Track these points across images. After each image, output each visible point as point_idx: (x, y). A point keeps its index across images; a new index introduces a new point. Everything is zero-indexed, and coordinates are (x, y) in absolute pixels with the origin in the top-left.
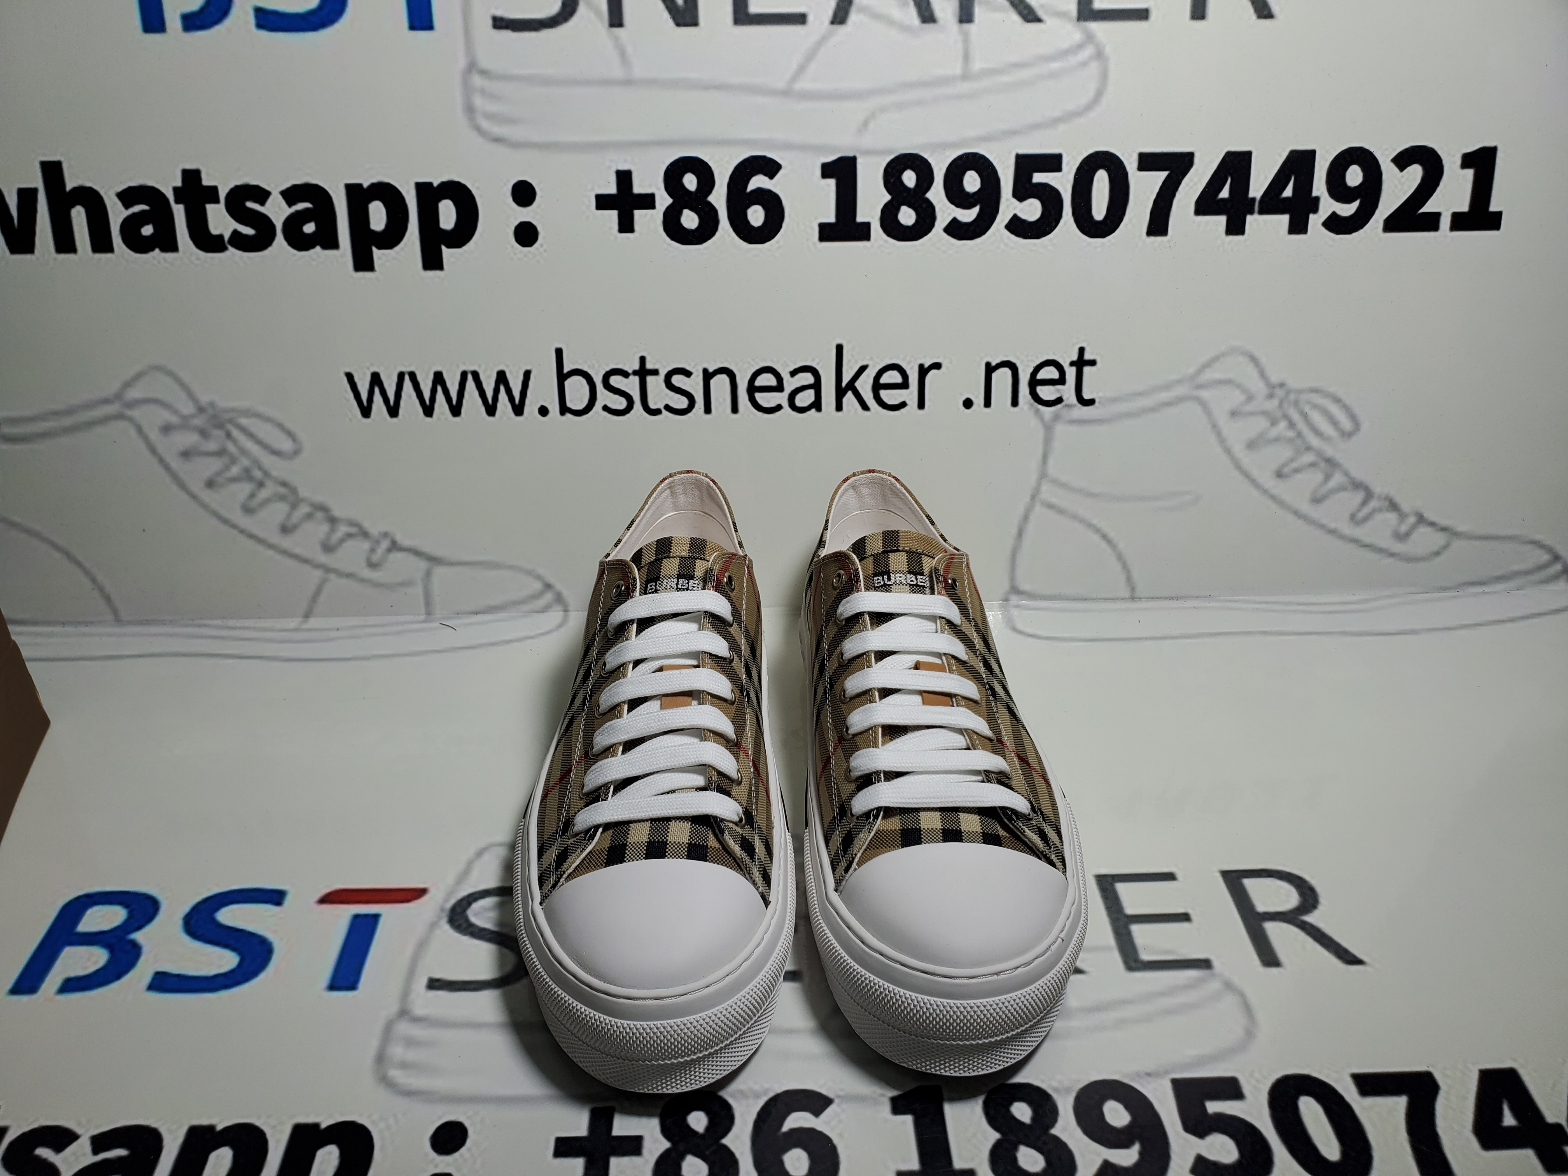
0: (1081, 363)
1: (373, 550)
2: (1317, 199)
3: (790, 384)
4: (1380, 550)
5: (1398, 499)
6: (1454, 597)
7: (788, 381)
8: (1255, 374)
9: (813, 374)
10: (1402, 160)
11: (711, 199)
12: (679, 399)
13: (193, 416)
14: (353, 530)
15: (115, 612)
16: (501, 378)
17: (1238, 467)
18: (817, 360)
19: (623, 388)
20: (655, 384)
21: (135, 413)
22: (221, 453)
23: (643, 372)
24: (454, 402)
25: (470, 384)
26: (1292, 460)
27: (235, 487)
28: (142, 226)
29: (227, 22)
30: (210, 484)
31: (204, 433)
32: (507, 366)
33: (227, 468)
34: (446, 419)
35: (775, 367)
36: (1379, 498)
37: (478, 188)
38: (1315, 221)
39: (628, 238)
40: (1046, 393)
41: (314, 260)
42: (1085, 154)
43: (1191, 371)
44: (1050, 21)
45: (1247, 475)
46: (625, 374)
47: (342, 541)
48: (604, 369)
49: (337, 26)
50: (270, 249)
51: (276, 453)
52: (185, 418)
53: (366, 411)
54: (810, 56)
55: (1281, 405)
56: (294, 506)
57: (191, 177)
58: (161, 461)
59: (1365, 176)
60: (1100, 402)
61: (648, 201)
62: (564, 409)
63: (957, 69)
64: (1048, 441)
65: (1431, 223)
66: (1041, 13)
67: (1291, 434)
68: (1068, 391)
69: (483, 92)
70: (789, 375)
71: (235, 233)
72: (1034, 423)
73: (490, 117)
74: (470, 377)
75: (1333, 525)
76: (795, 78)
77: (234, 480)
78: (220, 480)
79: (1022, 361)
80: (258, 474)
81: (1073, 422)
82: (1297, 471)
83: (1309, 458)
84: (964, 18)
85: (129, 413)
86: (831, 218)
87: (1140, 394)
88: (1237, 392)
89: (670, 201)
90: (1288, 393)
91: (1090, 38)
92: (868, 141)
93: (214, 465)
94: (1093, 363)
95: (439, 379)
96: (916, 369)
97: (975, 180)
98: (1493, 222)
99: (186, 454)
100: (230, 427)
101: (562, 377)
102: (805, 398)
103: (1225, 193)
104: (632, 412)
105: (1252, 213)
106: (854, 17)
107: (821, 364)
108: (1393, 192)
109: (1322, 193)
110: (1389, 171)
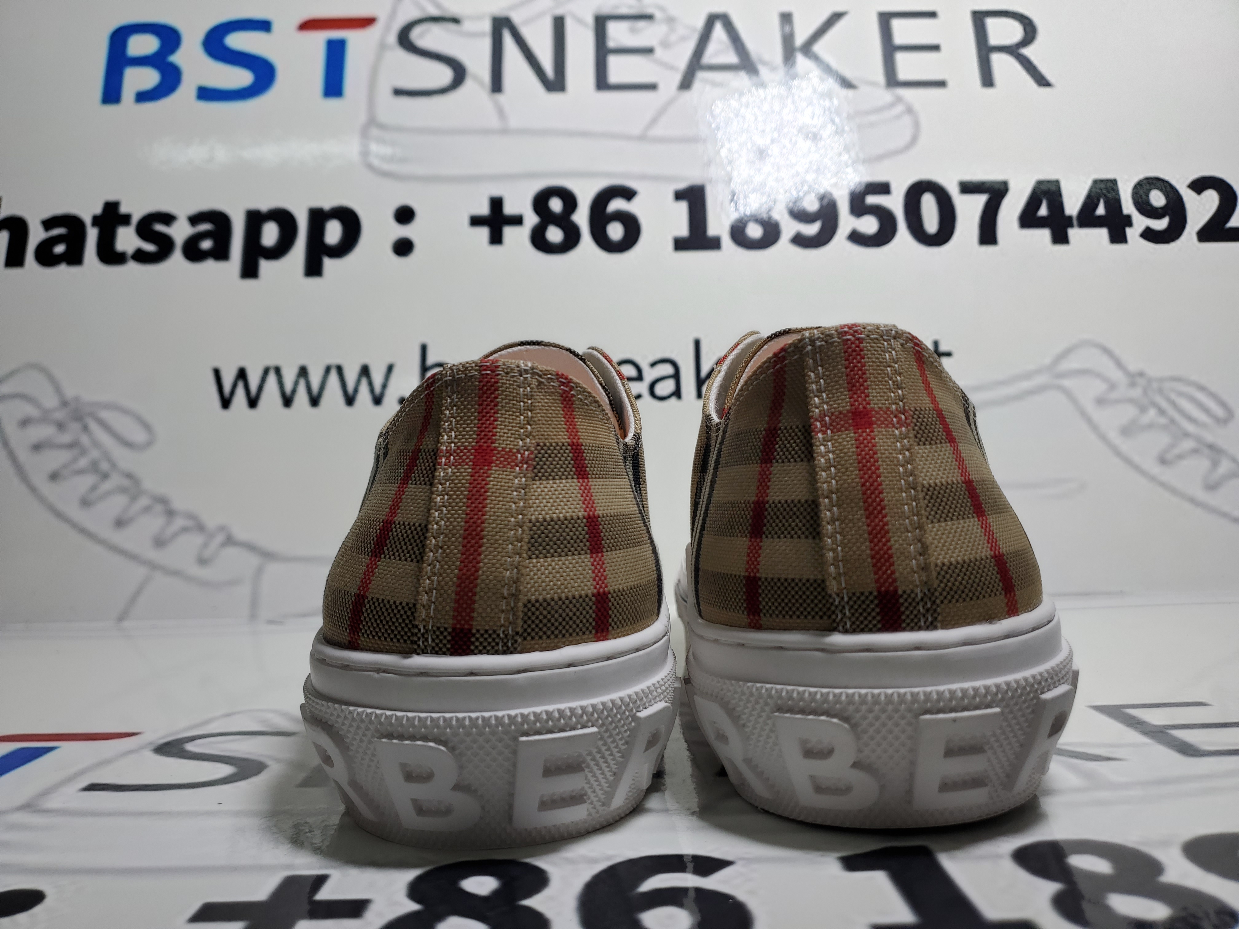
1: (205, 545)
2: (1129, 217)
3: (650, 375)
7: (648, 372)
8: (1112, 365)
9: (672, 366)
10: (1197, 187)
11: (574, 217)
13: (54, 410)
14: (189, 523)
16: (365, 371)
17: (1118, 453)
18: (676, 352)
22: (71, 446)
24: (315, 393)
25: (333, 377)
26: (1172, 446)
27: (78, 479)
28: (56, 245)
29: (173, 96)
30: (54, 476)
31: (61, 426)
32: (372, 361)
33: (75, 460)
34: (304, 409)
35: (635, 359)
37: (364, 212)
38: (1133, 233)
39: (497, 249)
42: (911, 182)
43: (1047, 361)
44: (863, 89)
45: (1128, 461)
47: (176, 535)
50: (167, 261)
51: (128, 444)
52: (46, 411)
53: (226, 403)
54: (661, 112)
55: (1145, 392)
56: (134, 498)
57: (112, 207)
58: (11, 454)
59: (1167, 199)
61: (517, 221)
66: (855, 82)
67: (1163, 420)
69: (379, 140)
70: (647, 366)
71: (139, 251)
73: (381, 157)
74: (334, 371)
76: (649, 127)
77: (80, 472)
78: (65, 472)
80: (104, 466)
82: (1180, 457)
83: (1188, 445)
86: (684, 234)
87: (1001, 381)
88: (1098, 381)
89: (537, 220)
91: (899, 100)
92: (713, 173)
93: (63, 457)
94: (949, 354)
95: (303, 372)
97: (814, 202)
99: (37, 447)
100: (89, 420)
101: (425, 369)
102: (665, 388)
103: (1043, 212)
105: (1071, 225)
106: (697, 85)
107: (679, 356)
108: (1197, 211)
109: (1133, 212)
110: (1186, 193)
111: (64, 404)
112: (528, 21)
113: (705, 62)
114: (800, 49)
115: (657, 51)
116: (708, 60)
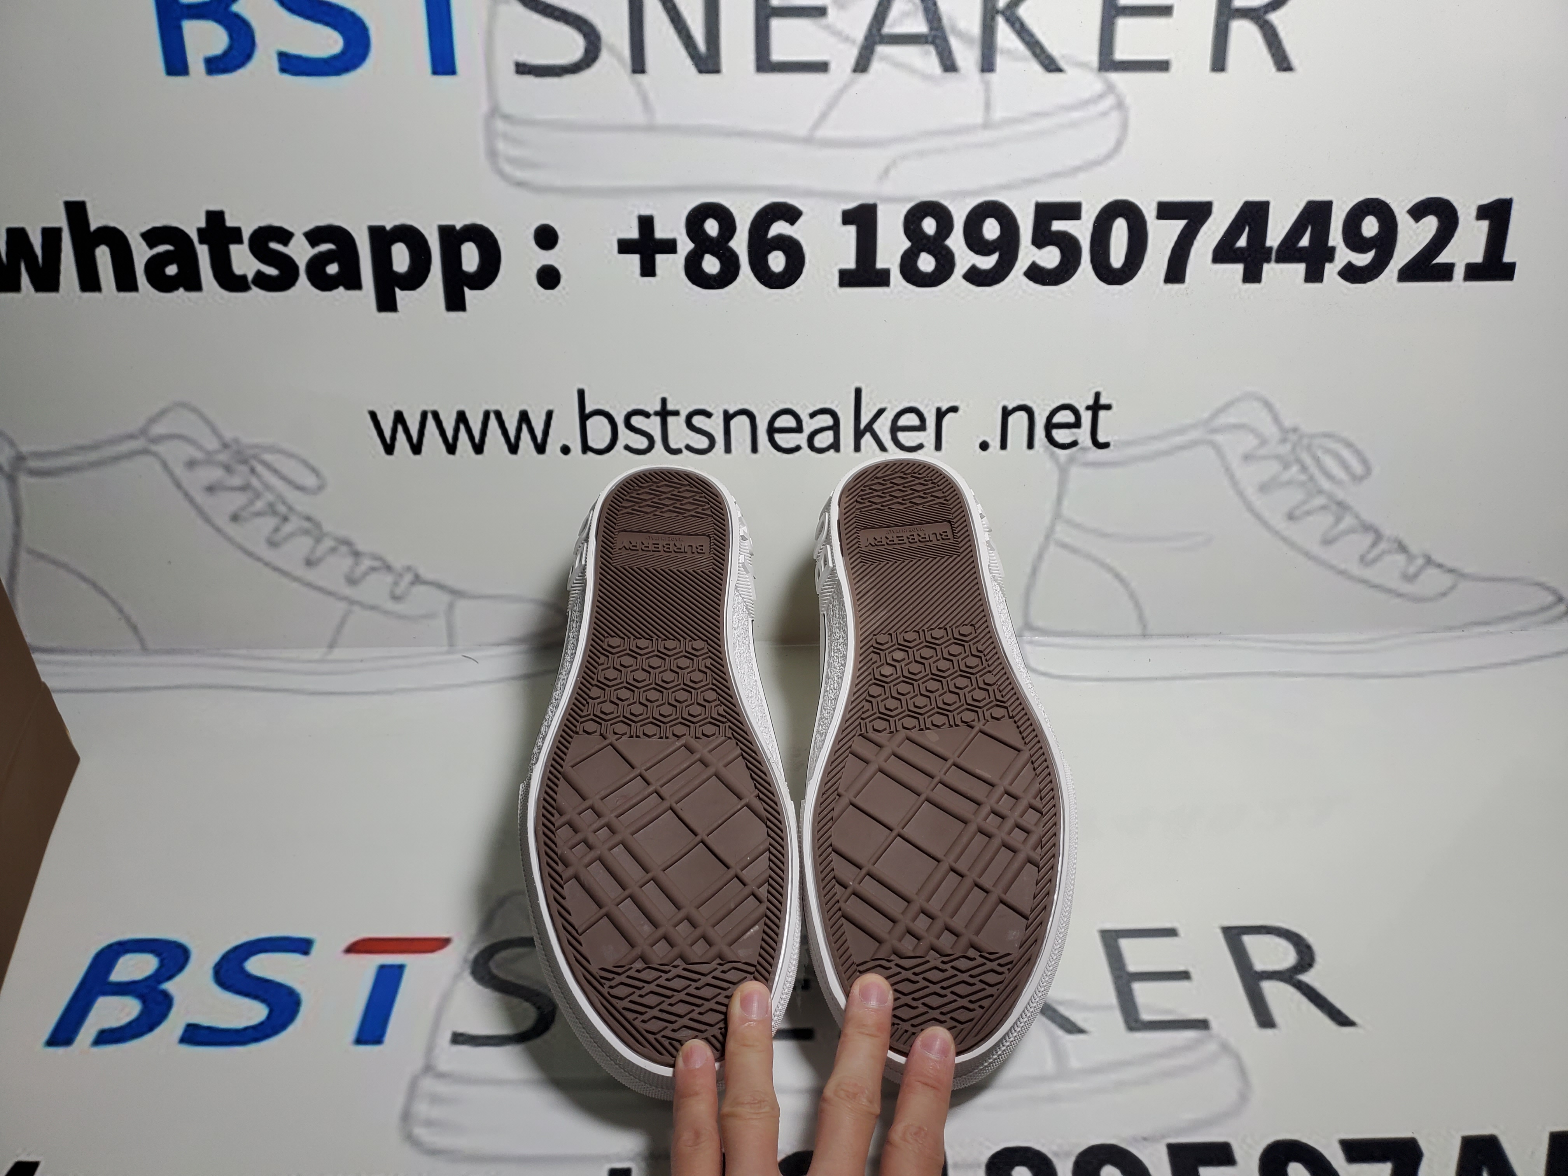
0: (1096, 407)
1: (396, 584)
2: (1333, 249)
3: (809, 426)
4: (1389, 591)
5: (1407, 541)
6: (1460, 637)
7: (807, 422)
8: (1268, 419)
9: (832, 416)
10: (1418, 212)
11: (733, 244)
12: (699, 439)
13: (217, 452)
14: (376, 564)
15: (142, 641)
16: (524, 417)
17: (1250, 508)
18: (836, 402)
19: (644, 429)
20: (676, 424)
21: (159, 448)
22: (245, 488)
24: (477, 440)
25: (493, 422)
26: (1304, 502)
27: (259, 521)
28: (167, 266)
29: (251, 66)
30: (235, 518)
31: (228, 469)
32: (530, 406)
33: (251, 503)
34: (469, 456)
35: (794, 409)
36: (1389, 540)
37: (500, 231)
38: (1331, 270)
39: (650, 282)
40: (1061, 436)
41: (337, 300)
42: (1104, 203)
43: (1206, 415)
44: (1070, 71)
45: (1258, 517)
46: (647, 415)
47: (365, 574)
48: (625, 409)
49: (361, 70)
50: (293, 289)
51: (301, 488)
52: (209, 453)
53: (389, 449)
54: (832, 105)
55: (1294, 449)
56: (318, 540)
57: (215, 218)
58: (186, 495)
59: (1380, 227)
60: (1115, 446)
61: (670, 247)
62: (586, 448)
63: (978, 118)
64: (1063, 482)
65: (1445, 273)
66: (1062, 64)
67: (1303, 477)
68: (1083, 434)
69: (506, 137)
70: (808, 417)
71: (259, 274)
72: (1049, 465)
73: (512, 161)
74: (493, 416)
75: (1343, 566)
76: (817, 125)
77: (259, 514)
78: (244, 514)
79: (1038, 406)
80: (282, 509)
81: (1087, 464)
82: (1308, 513)
83: (1320, 501)
84: (986, 67)
85: (154, 448)
86: (851, 264)
87: (1154, 438)
88: (1251, 437)
89: (691, 246)
90: (1301, 437)
91: (1111, 88)
92: (888, 188)
93: (237, 500)
94: (1108, 407)
95: (462, 417)
96: (934, 412)
97: (994, 227)
98: (1507, 272)
99: (211, 489)
100: (254, 463)
101: (584, 417)
102: (824, 440)
103: (1242, 242)
104: (653, 451)
105: (1268, 261)
106: (876, 66)
107: (840, 406)
108: (1408, 242)
109: (1338, 243)
110: (1404, 220)
113: (887, 30)
114: (1003, 13)
115: (831, 11)
116: (891, 26)
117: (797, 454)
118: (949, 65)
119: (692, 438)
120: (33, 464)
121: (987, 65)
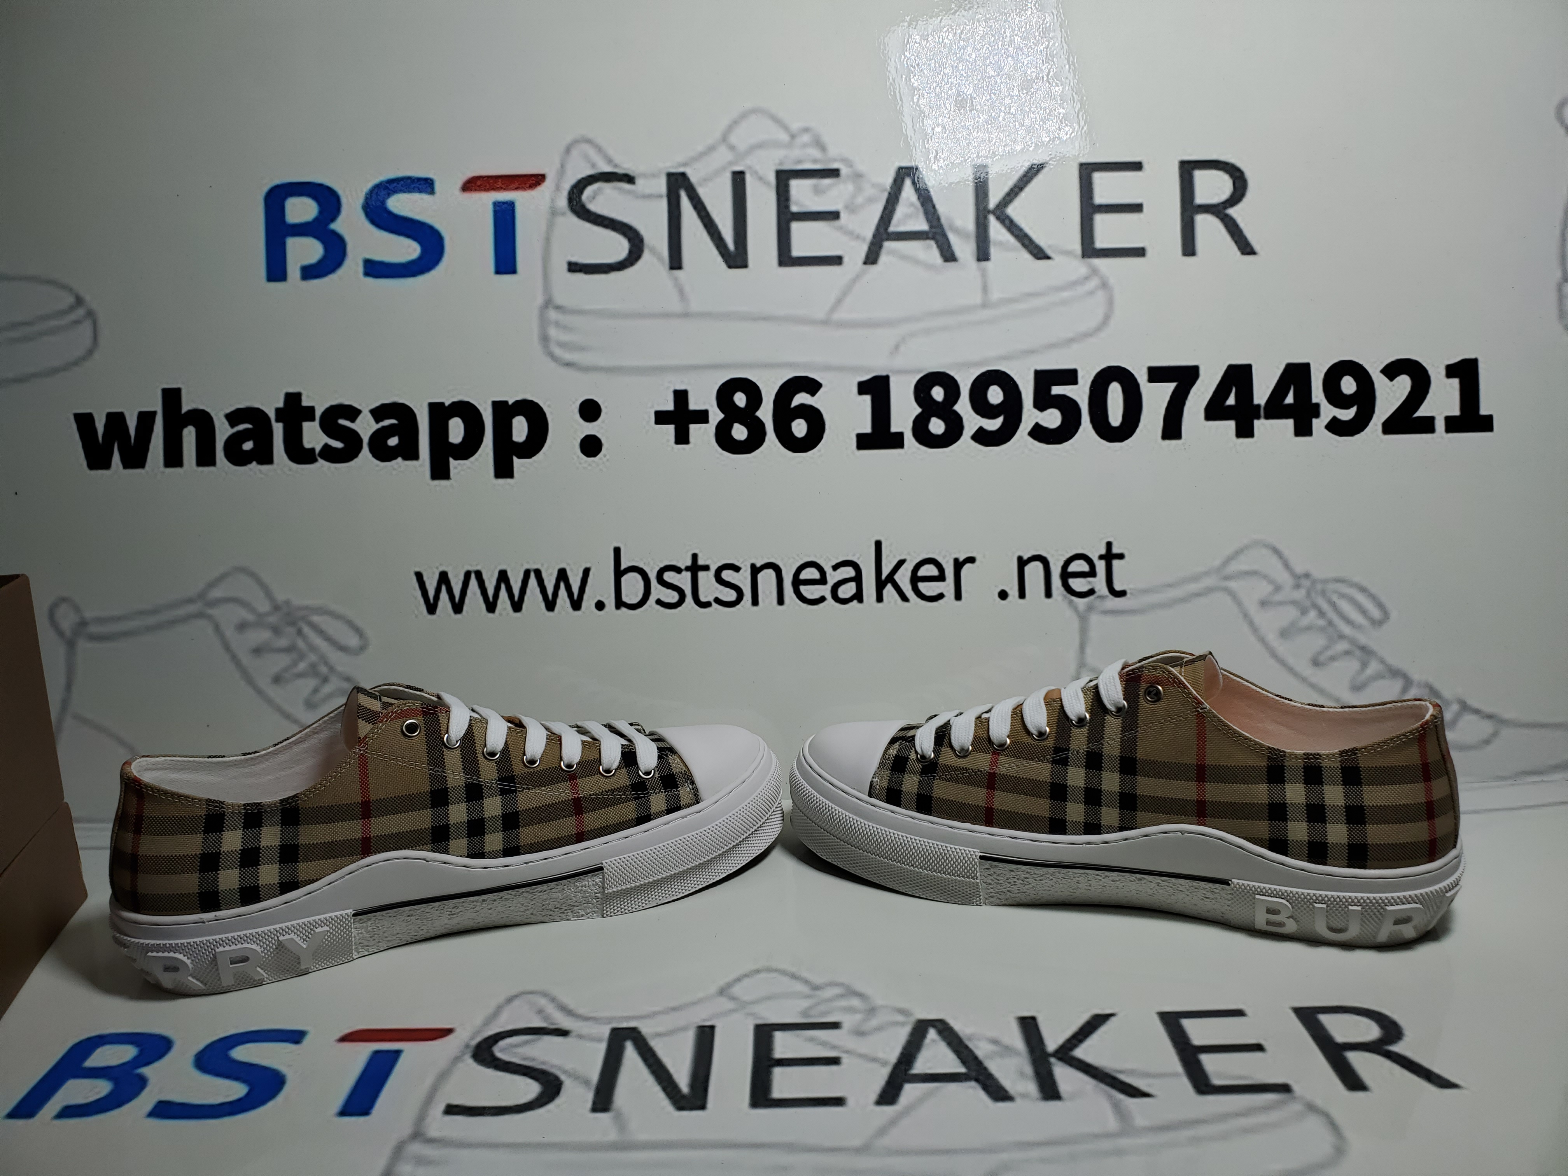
0: (1110, 556)
2: (1317, 405)
3: (833, 577)
5: (1438, 686)
6: (1513, 785)
7: (830, 574)
8: (1279, 566)
9: (854, 568)
10: (1392, 370)
11: (759, 414)
12: (728, 592)
13: (267, 614)
16: (562, 575)
17: (1274, 655)
18: (857, 555)
19: (676, 583)
20: (706, 579)
21: (215, 612)
22: (289, 650)
23: (695, 568)
24: (516, 598)
25: (533, 581)
26: (1327, 648)
27: (300, 682)
28: (244, 442)
29: (340, 272)
30: (277, 680)
31: (276, 631)
32: (568, 564)
33: (295, 664)
34: (508, 614)
35: (818, 561)
36: (1419, 685)
37: (549, 405)
38: (1318, 425)
39: (684, 449)
40: (1077, 584)
41: (394, 469)
42: (1098, 369)
43: (1217, 562)
44: (1058, 259)
45: (1283, 663)
46: (678, 570)
49: (433, 273)
50: (356, 460)
51: (343, 649)
52: (260, 616)
53: (432, 608)
54: (847, 291)
55: (1308, 594)
57: (293, 399)
58: (234, 658)
59: (1358, 386)
60: (1131, 594)
61: (702, 417)
62: (620, 603)
63: (977, 299)
64: (1084, 631)
65: (1427, 425)
66: (1049, 252)
67: (1321, 622)
68: (1099, 583)
69: (557, 324)
70: (831, 569)
71: (326, 446)
72: (1069, 613)
73: (562, 345)
74: (532, 575)
76: (833, 309)
77: (300, 675)
78: (286, 675)
79: (1053, 556)
80: (323, 669)
81: (1106, 612)
82: (1333, 659)
83: (1342, 646)
84: (981, 257)
85: (210, 611)
86: (867, 429)
87: (1169, 586)
88: (1264, 583)
89: (721, 416)
91: (1095, 271)
92: (899, 362)
93: (282, 661)
94: (1121, 556)
95: (503, 577)
96: (952, 563)
97: (998, 393)
98: (1486, 424)
99: (257, 651)
100: (302, 624)
101: (619, 573)
102: (848, 590)
103: (1231, 400)
104: (684, 605)
105: (1258, 418)
106: (884, 258)
107: (861, 559)
108: (1387, 398)
109: (1321, 400)
110: (1380, 381)
111: (276, 608)
112: (706, 180)
113: (892, 229)
114: (993, 212)
115: (842, 215)
116: (897, 226)
117: (822, 605)
118: (949, 256)
119: (721, 592)
120: (93, 629)
121: (983, 255)
